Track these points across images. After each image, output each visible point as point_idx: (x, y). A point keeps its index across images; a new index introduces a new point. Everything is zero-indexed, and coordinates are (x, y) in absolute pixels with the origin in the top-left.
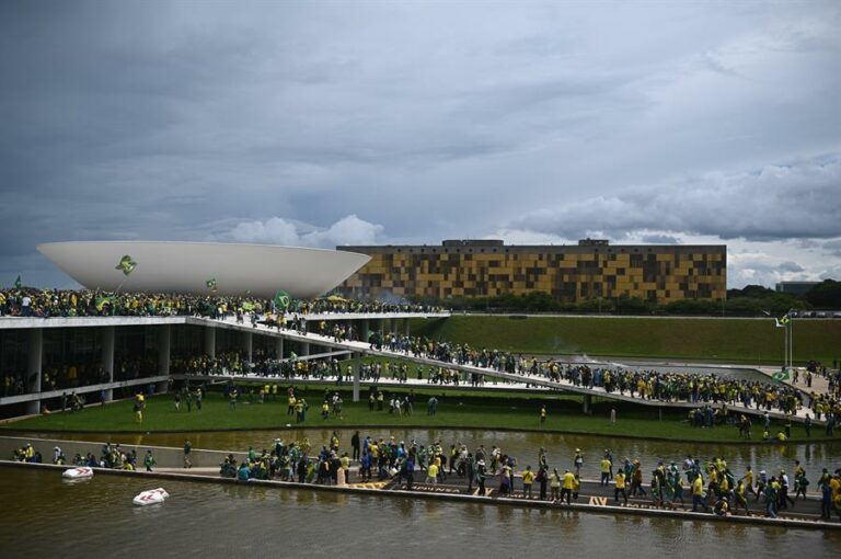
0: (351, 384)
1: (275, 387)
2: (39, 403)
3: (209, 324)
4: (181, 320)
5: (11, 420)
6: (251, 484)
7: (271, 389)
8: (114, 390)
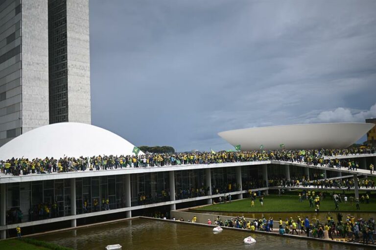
0: (353, 190)
1: (313, 192)
2: (211, 200)
3: (281, 164)
4: (269, 162)
5: (200, 207)
6: (285, 236)
7: (311, 193)
8: (243, 194)
